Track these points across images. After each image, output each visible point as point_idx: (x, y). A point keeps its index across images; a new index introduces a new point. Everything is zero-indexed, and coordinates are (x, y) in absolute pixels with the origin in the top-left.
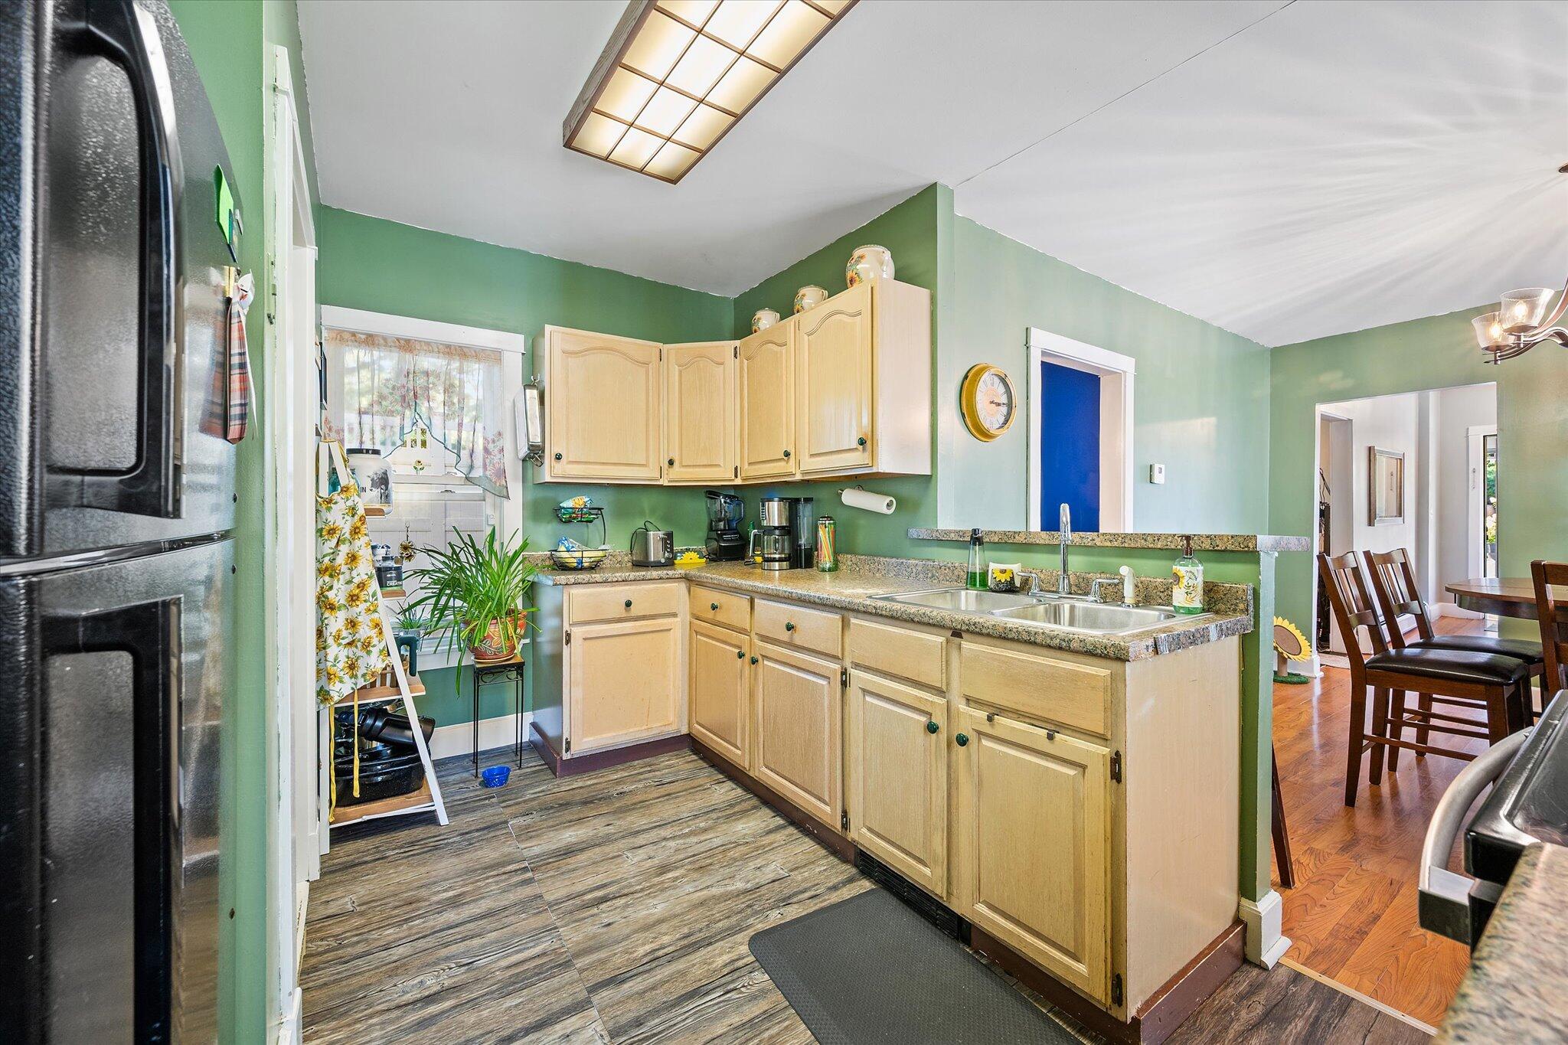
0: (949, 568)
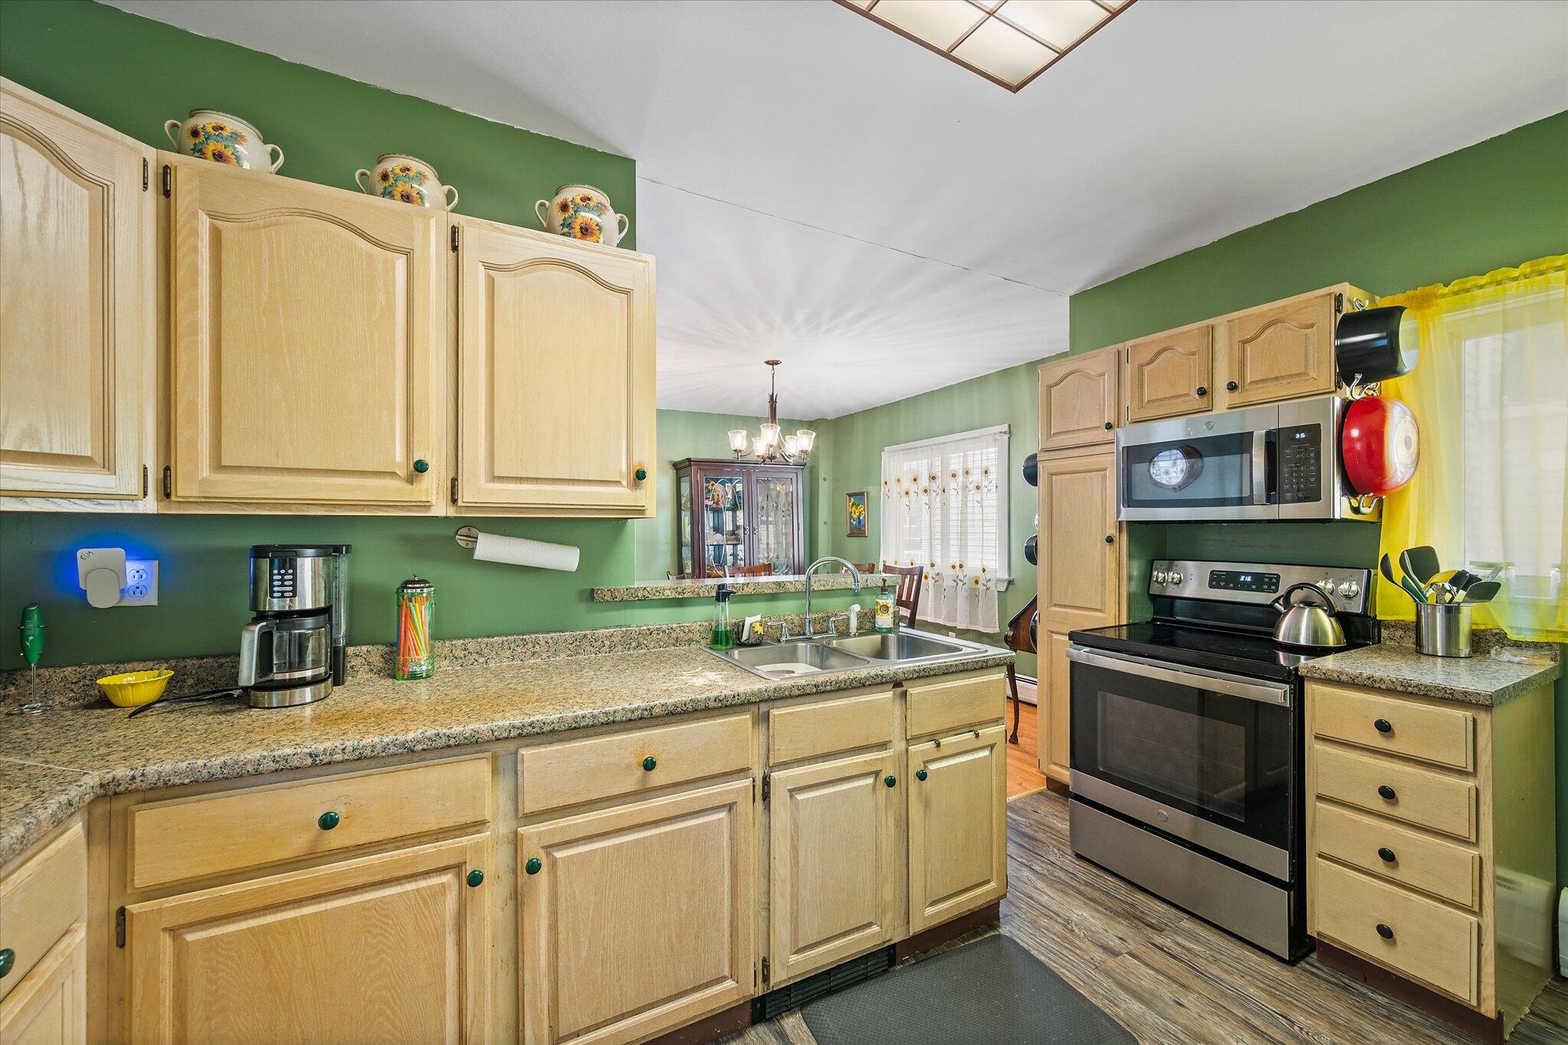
0: (664, 632)
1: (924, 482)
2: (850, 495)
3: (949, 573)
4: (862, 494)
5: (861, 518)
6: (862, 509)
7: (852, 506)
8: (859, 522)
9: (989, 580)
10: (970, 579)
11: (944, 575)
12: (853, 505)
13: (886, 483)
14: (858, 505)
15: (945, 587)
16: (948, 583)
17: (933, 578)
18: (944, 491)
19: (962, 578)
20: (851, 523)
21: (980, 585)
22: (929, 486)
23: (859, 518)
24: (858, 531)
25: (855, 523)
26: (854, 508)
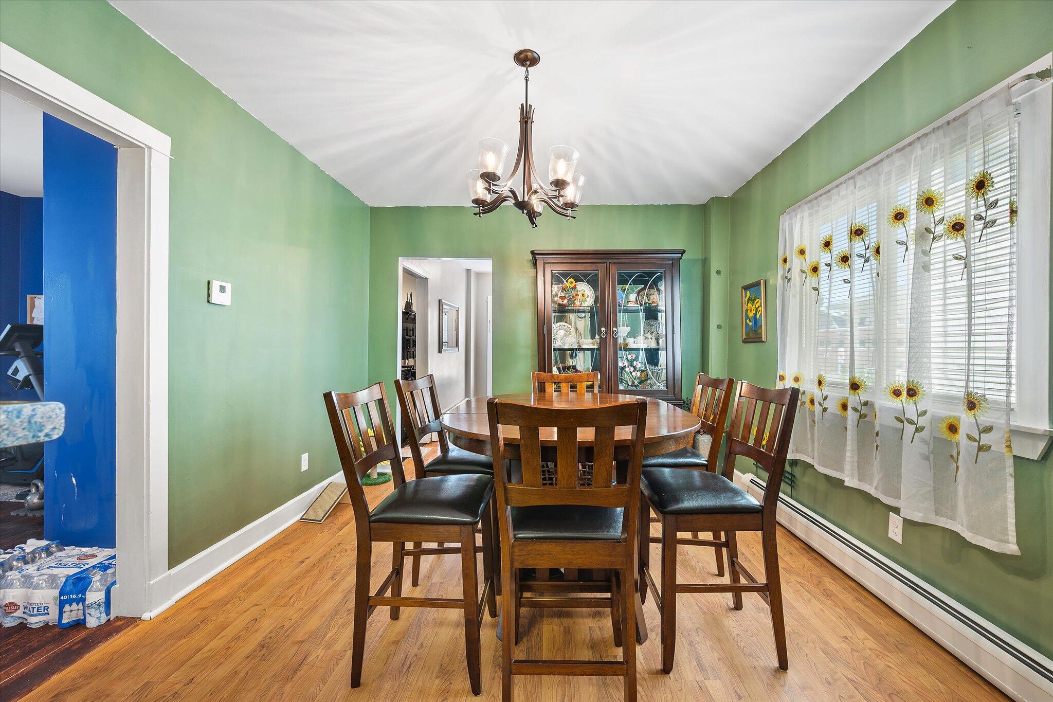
1: (841, 245)
2: (746, 288)
3: (885, 403)
4: (758, 284)
5: (758, 316)
6: (758, 304)
7: (748, 302)
8: (756, 323)
9: (988, 429)
10: (935, 420)
11: (877, 406)
12: (749, 299)
13: (785, 261)
14: (755, 300)
15: (877, 428)
16: (883, 420)
17: (855, 409)
18: (878, 251)
19: (915, 418)
20: (747, 324)
21: (961, 437)
22: (851, 247)
23: (755, 315)
24: (754, 336)
25: (750, 324)
26: (750, 305)
